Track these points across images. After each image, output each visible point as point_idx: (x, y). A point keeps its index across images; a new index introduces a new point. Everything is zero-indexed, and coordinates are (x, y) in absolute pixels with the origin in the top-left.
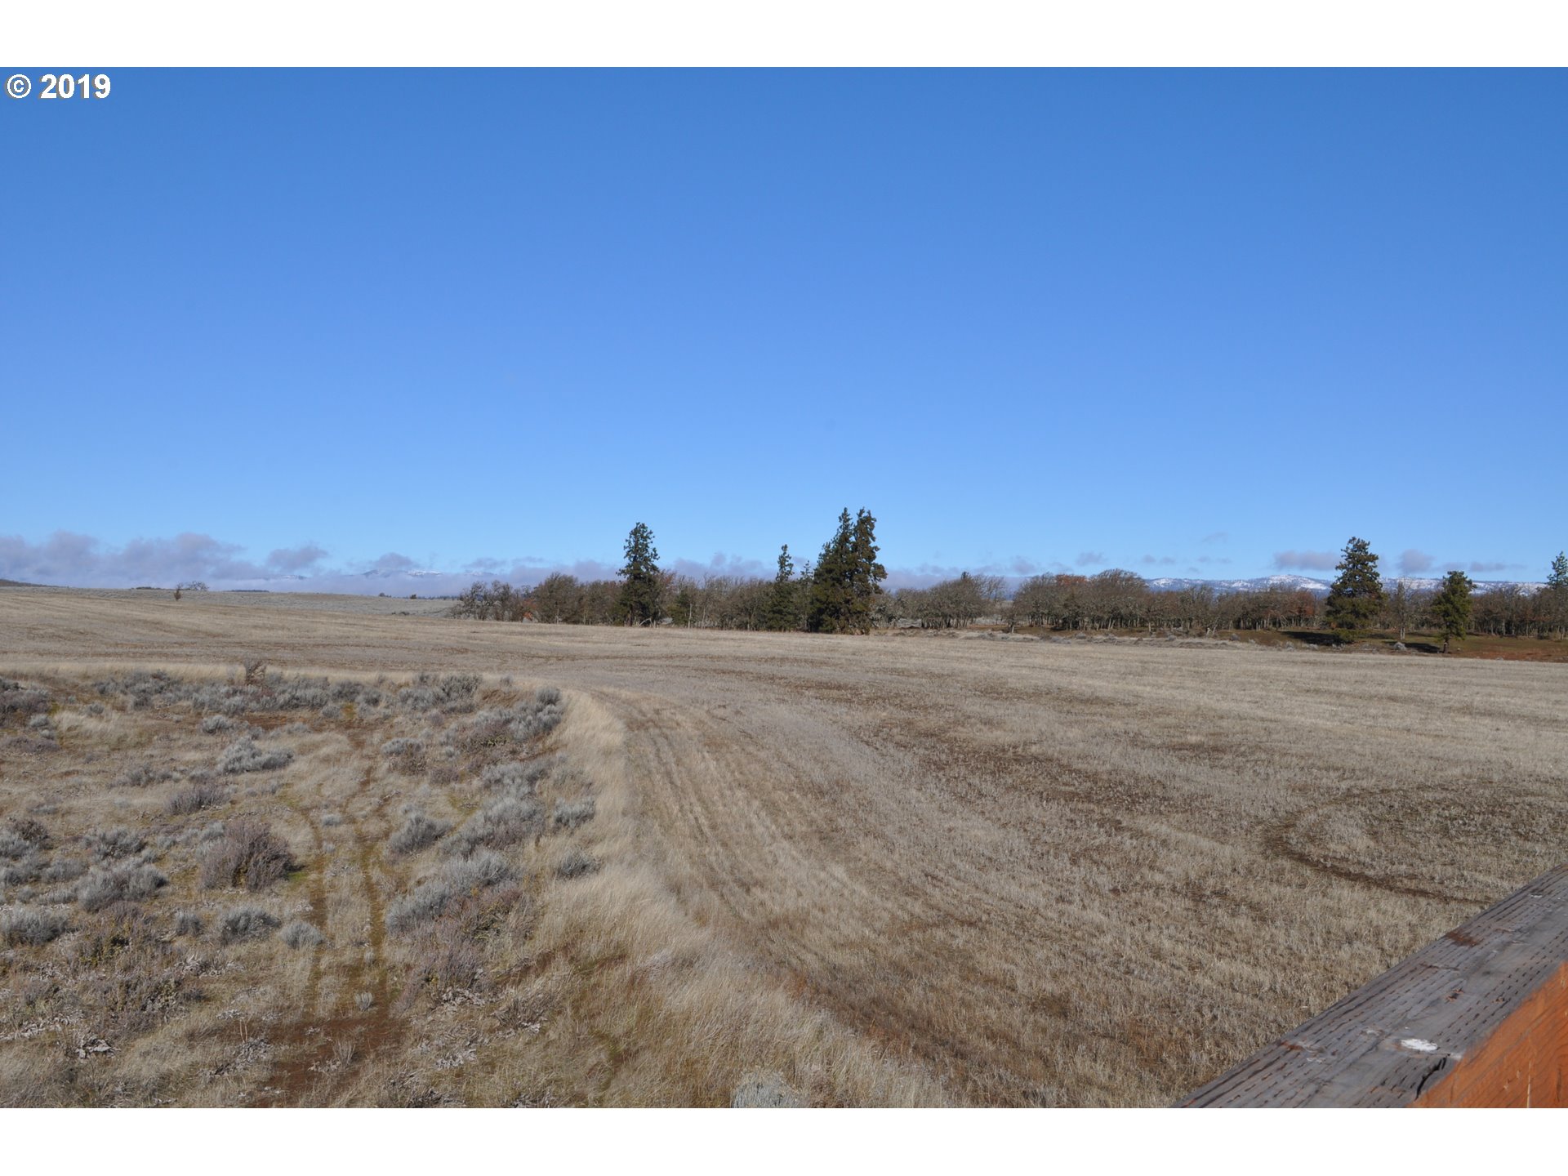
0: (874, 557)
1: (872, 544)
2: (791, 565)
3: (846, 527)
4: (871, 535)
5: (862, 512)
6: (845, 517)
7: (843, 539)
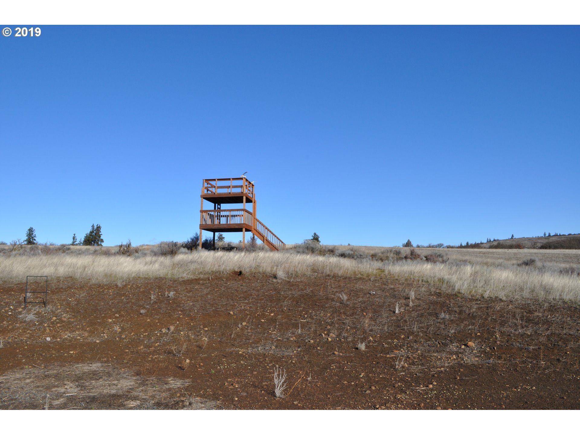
0: (100, 237)
1: (100, 233)
2: (76, 239)
3: (93, 229)
4: (100, 231)
5: (98, 225)
6: (93, 226)
7: (91, 232)
